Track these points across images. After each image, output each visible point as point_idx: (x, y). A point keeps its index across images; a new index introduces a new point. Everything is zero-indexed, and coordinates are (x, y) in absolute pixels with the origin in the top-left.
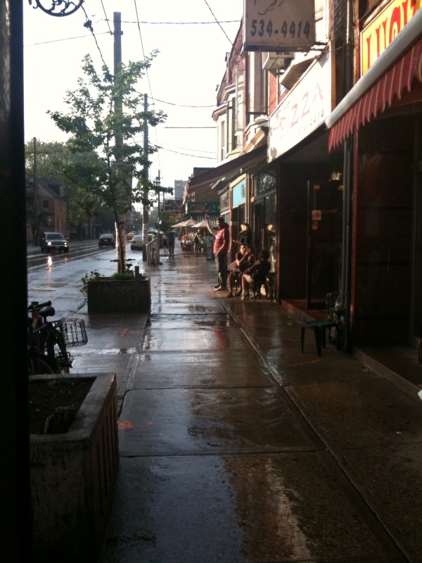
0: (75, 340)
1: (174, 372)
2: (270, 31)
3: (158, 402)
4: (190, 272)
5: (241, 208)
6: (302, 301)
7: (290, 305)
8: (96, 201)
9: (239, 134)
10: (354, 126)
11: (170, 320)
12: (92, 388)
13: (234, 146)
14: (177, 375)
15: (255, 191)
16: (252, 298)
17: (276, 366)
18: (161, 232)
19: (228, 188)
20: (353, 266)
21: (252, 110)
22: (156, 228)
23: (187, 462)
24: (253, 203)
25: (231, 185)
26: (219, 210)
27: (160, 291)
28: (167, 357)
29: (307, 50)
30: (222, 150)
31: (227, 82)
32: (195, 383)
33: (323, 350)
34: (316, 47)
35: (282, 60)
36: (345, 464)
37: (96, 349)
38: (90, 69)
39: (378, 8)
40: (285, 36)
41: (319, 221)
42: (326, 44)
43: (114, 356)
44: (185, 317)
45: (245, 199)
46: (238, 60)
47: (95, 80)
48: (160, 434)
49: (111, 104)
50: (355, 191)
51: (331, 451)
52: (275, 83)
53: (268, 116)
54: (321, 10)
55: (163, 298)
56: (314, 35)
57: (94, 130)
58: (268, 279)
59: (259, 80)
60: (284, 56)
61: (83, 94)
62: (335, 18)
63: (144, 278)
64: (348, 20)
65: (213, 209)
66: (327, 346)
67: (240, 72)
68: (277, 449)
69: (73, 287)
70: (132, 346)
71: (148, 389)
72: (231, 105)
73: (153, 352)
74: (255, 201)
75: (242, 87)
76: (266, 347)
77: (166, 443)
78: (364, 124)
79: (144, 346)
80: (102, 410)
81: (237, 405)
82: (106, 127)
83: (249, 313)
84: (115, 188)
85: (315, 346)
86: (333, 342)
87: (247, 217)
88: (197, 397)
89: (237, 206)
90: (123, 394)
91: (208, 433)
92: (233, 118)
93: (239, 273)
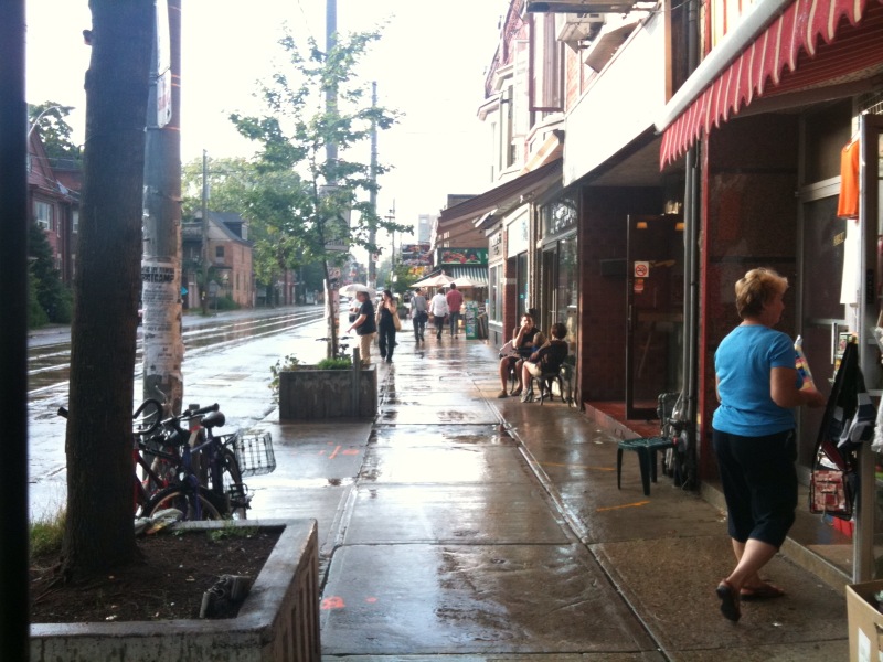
0: (256, 466)
1: (411, 518)
3: (380, 573)
5: (520, 258)
6: (618, 406)
7: (600, 413)
8: (295, 246)
9: (518, 143)
10: (702, 129)
12: (278, 544)
13: (511, 161)
14: (416, 522)
15: (544, 231)
16: (539, 399)
17: (577, 511)
19: (501, 226)
20: (701, 351)
21: (539, 103)
24: (540, 250)
25: (506, 221)
26: (487, 260)
27: (392, 386)
29: (627, 9)
30: (492, 167)
31: (501, 60)
32: (444, 536)
33: (652, 485)
34: (640, 5)
35: (588, 26)
37: (290, 478)
38: (289, 43)
41: (645, 279)
44: (430, 429)
45: (528, 242)
46: (517, 27)
47: (296, 59)
48: (388, 618)
49: (320, 96)
50: (703, 231)
51: (666, 653)
52: (575, 61)
53: (565, 113)
57: (294, 137)
58: (563, 370)
59: (551, 59)
60: (589, 19)
61: (278, 81)
65: (478, 259)
66: (659, 479)
67: (522, 46)
68: (576, 647)
69: (258, 380)
70: (347, 475)
71: (370, 544)
72: (506, 97)
73: (381, 485)
74: (544, 246)
75: (524, 69)
76: (560, 480)
77: (396, 634)
78: (717, 124)
80: (293, 580)
81: (513, 573)
82: (311, 133)
83: (533, 425)
84: (324, 227)
85: (640, 478)
86: (670, 474)
87: (530, 272)
88: (447, 559)
89: (515, 254)
90: (330, 552)
91: (464, 618)
92: (510, 117)
93: (517, 359)
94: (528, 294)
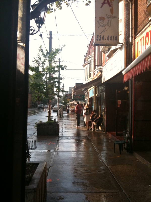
0: (32, 147)
1: (67, 160)
2: (103, 39)
3: (60, 173)
4: (74, 120)
5: (92, 98)
6: (114, 132)
7: (110, 134)
8: (42, 95)
9: (92, 72)
11: (66, 139)
12: (38, 168)
13: (90, 76)
14: (68, 161)
15: (97, 92)
16: (96, 131)
17: (105, 158)
18: (64, 105)
19: (88, 91)
20: (133, 121)
21: (96, 64)
22: (62, 104)
23: (71, 195)
24: (96, 96)
25: (89, 90)
26: (84, 98)
27: (63, 127)
28: (65, 153)
29: (116, 45)
30: (86, 78)
31: (88, 54)
32: (75, 164)
33: (122, 152)
34: (119, 44)
35: (107, 48)
36: (130, 197)
37: (39, 150)
38: (41, 51)
39: (141, 32)
40: (108, 41)
41: (120, 104)
42: (123, 43)
43: (46, 153)
44: (71, 138)
45: (94, 95)
46: (92, 47)
47: (43, 54)
48: (62, 184)
49: (48, 62)
50: (133, 94)
51: (125, 192)
52: (105, 56)
53: (102, 67)
54: (121, 32)
55: (64, 130)
56: (118, 41)
57: (42, 71)
58: (102, 124)
59: (99, 54)
60: (108, 47)
61: (39, 59)
62: (126, 34)
63: (57, 123)
64: (130, 35)
65: (82, 97)
66: (123, 150)
67: (93, 51)
68: (105, 191)
69: (32, 125)
70: (52, 149)
71: (58, 166)
72: (89, 62)
73: (60, 151)
74: (97, 96)
75: (93, 56)
76: (101, 150)
77: (64, 188)
78: (136, 75)
79: (57, 149)
80: (41, 177)
81: (90, 173)
82: (46, 71)
83: (95, 137)
84: (48, 91)
85: (119, 150)
86: (126, 149)
87: (94, 101)
88: (75, 170)
89: (91, 97)
90: (49, 168)
91: (79, 184)
92: (90, 67)
93: (91, 121)
94: (94, 106)
